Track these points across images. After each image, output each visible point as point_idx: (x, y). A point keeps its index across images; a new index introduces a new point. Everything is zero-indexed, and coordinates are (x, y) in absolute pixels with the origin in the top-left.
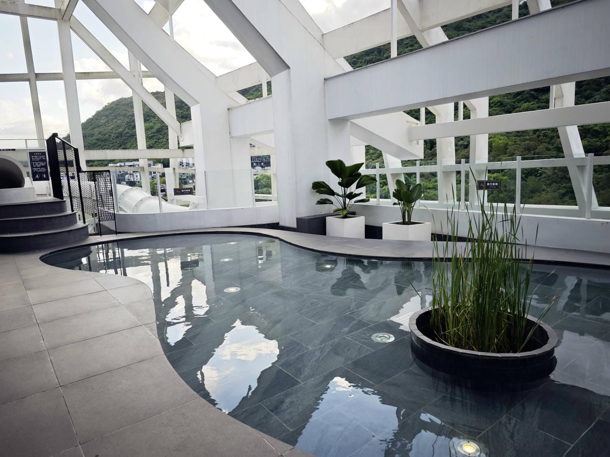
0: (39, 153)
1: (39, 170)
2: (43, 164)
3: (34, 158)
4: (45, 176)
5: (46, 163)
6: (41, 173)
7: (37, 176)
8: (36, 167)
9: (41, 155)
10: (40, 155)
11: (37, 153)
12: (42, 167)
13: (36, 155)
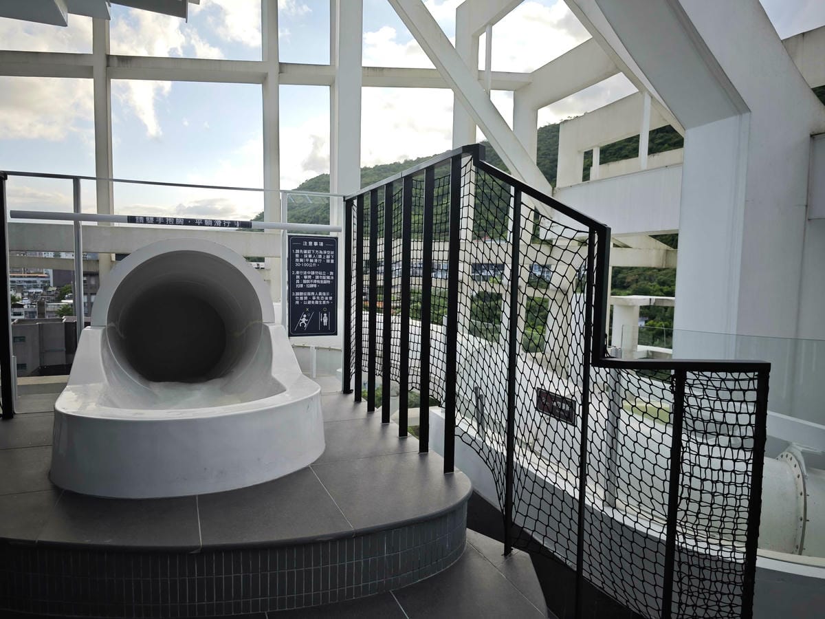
0: (318, 239)
1: (310, 298)
2: (326, 280)
3: (301, 256)
4: (325, 320)
5: (336, 276)
6: (318, 309)
7: (304, 320)
8: (305, 289)
9: (322, 249)
10: (318, 248)
11: (313, 239)
12: (321, 288)
13: (308, 248)
